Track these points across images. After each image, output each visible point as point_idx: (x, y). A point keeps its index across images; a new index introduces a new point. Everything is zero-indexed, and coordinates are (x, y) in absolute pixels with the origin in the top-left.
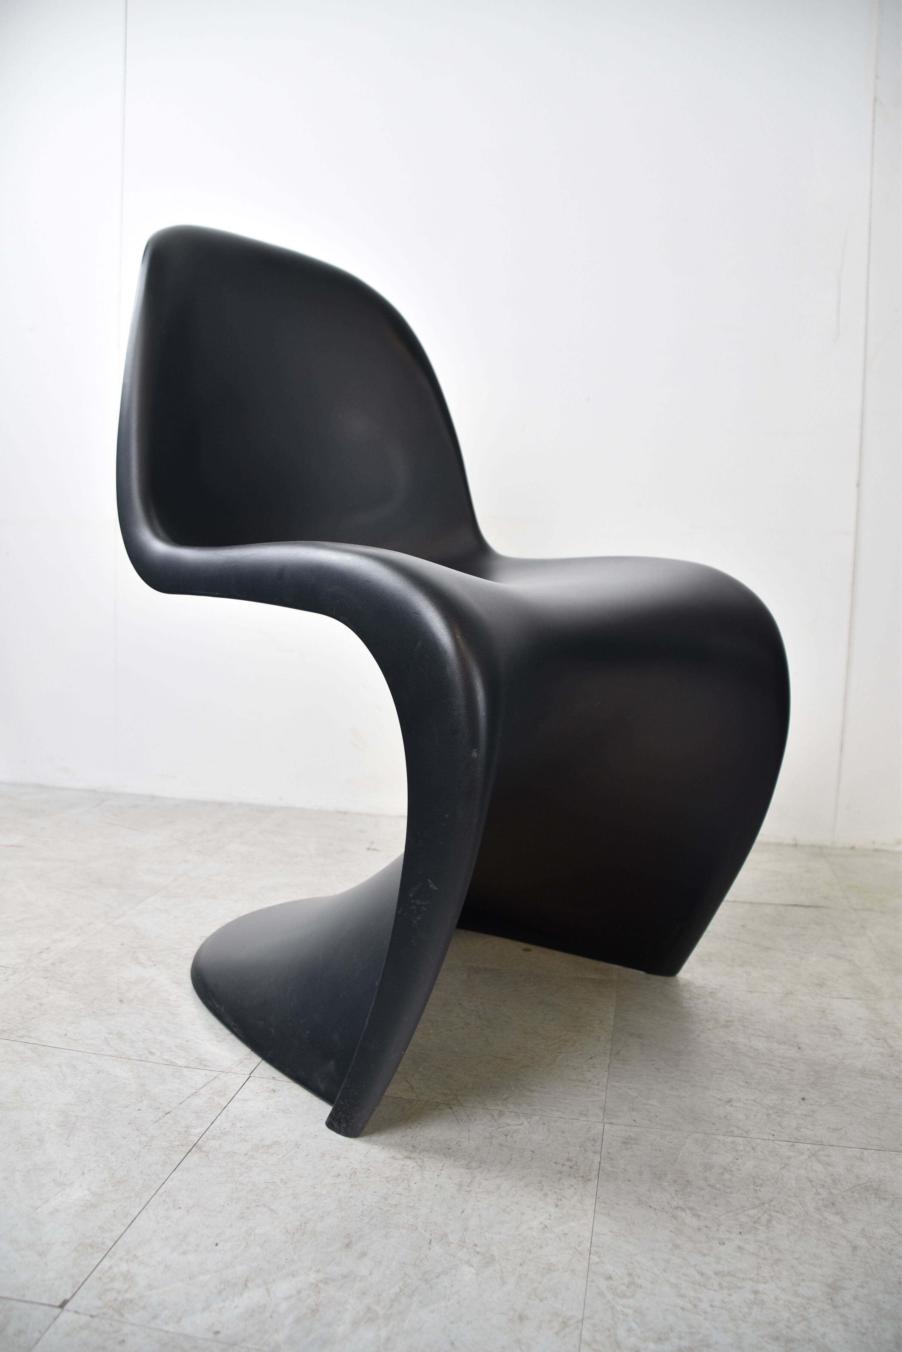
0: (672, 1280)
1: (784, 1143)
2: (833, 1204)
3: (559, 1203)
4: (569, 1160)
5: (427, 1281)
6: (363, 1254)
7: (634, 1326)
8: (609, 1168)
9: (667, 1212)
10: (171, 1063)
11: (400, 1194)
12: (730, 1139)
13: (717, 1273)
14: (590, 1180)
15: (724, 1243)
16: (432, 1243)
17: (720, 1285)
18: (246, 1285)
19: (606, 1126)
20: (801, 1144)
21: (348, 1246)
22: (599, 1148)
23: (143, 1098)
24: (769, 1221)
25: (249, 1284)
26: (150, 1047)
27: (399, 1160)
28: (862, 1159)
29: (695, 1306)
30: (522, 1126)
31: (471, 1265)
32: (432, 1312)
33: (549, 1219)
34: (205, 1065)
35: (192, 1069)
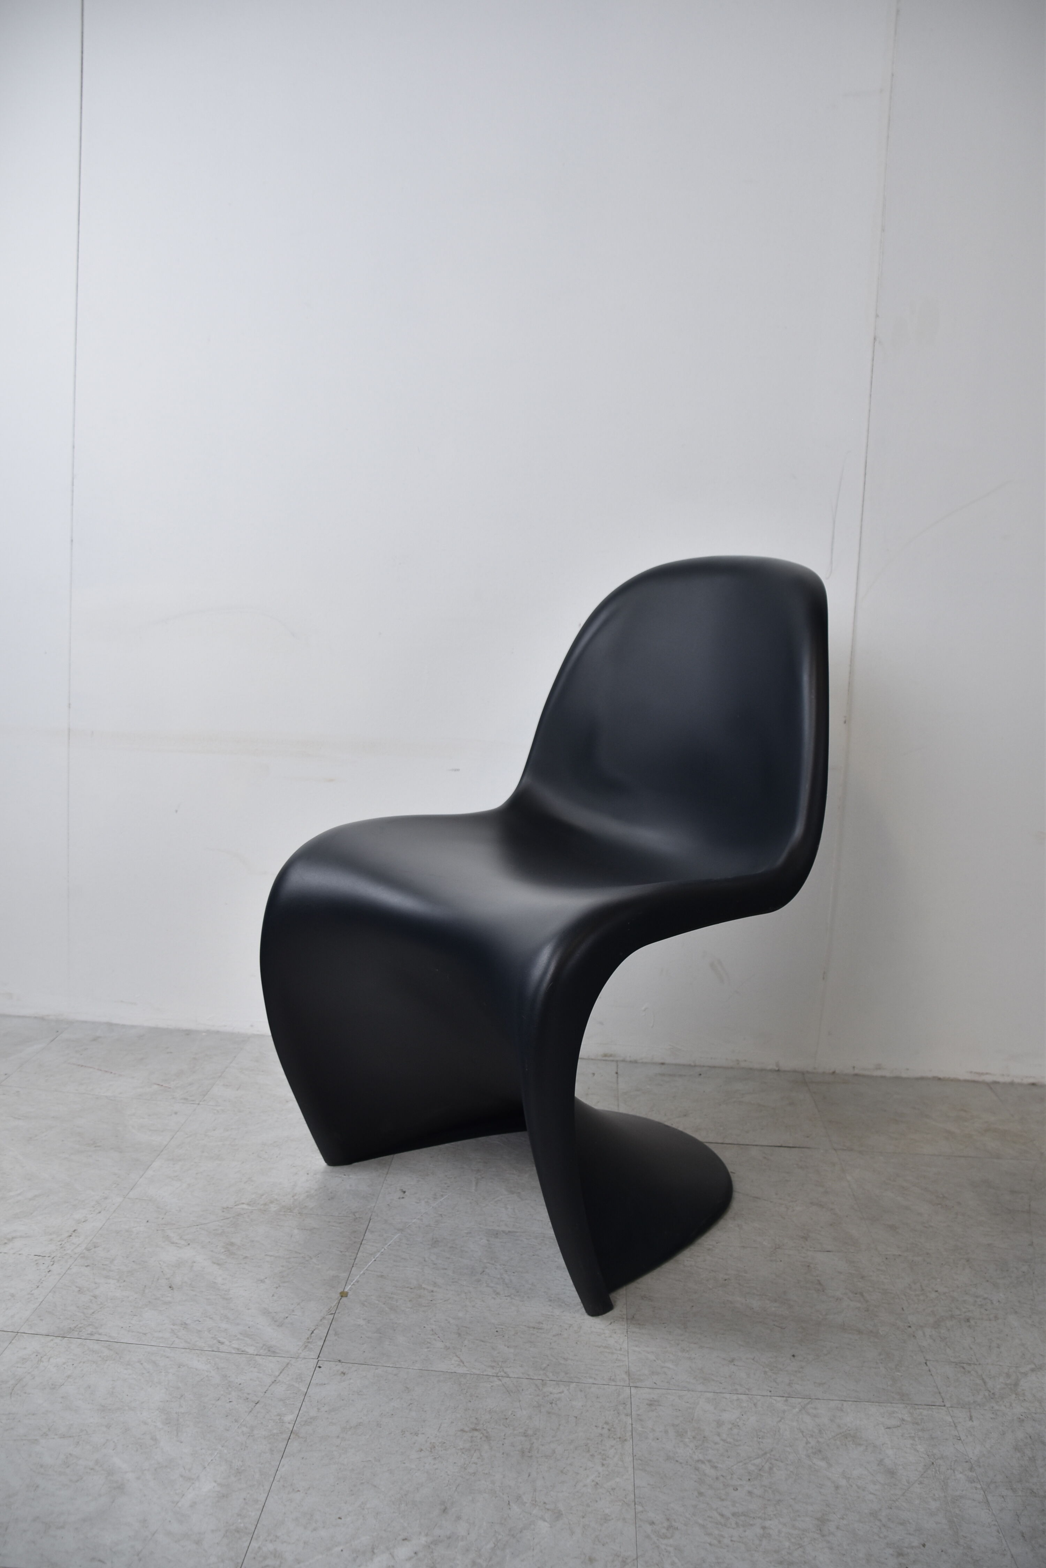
0: (701, 1522)
1: (779, 1399)
2: (820, 1451)
3: (604, 1462)
4: (607, 1423)
5: (513, 1536)
6: (459, 1518)
7: (676, 1560)
8: (640, 1429)
9: (691, 1466)
10: (243, 1351)
12: (735, 1397)
13: (734, 1514)
14: (626, 1440)
15: (737, 1489)
16: (511, 1504)
17: (737, 1523)
18: (373, 1552)
19: (632, 1389)
20: (793, 1399)
21: (445, 1510)
22: (629, 1411)
23: (230, 1389)
24: (771, 1469)
25: (376, 1551)
26: (217, 1336)
28: (842, 1410)
29: (719, 1542)
30: (563, 1394)
31: (545, 1521)
32: (523, 1561)
33: (599, 1477)
34: (274, 1352)
35: (264, 1357)
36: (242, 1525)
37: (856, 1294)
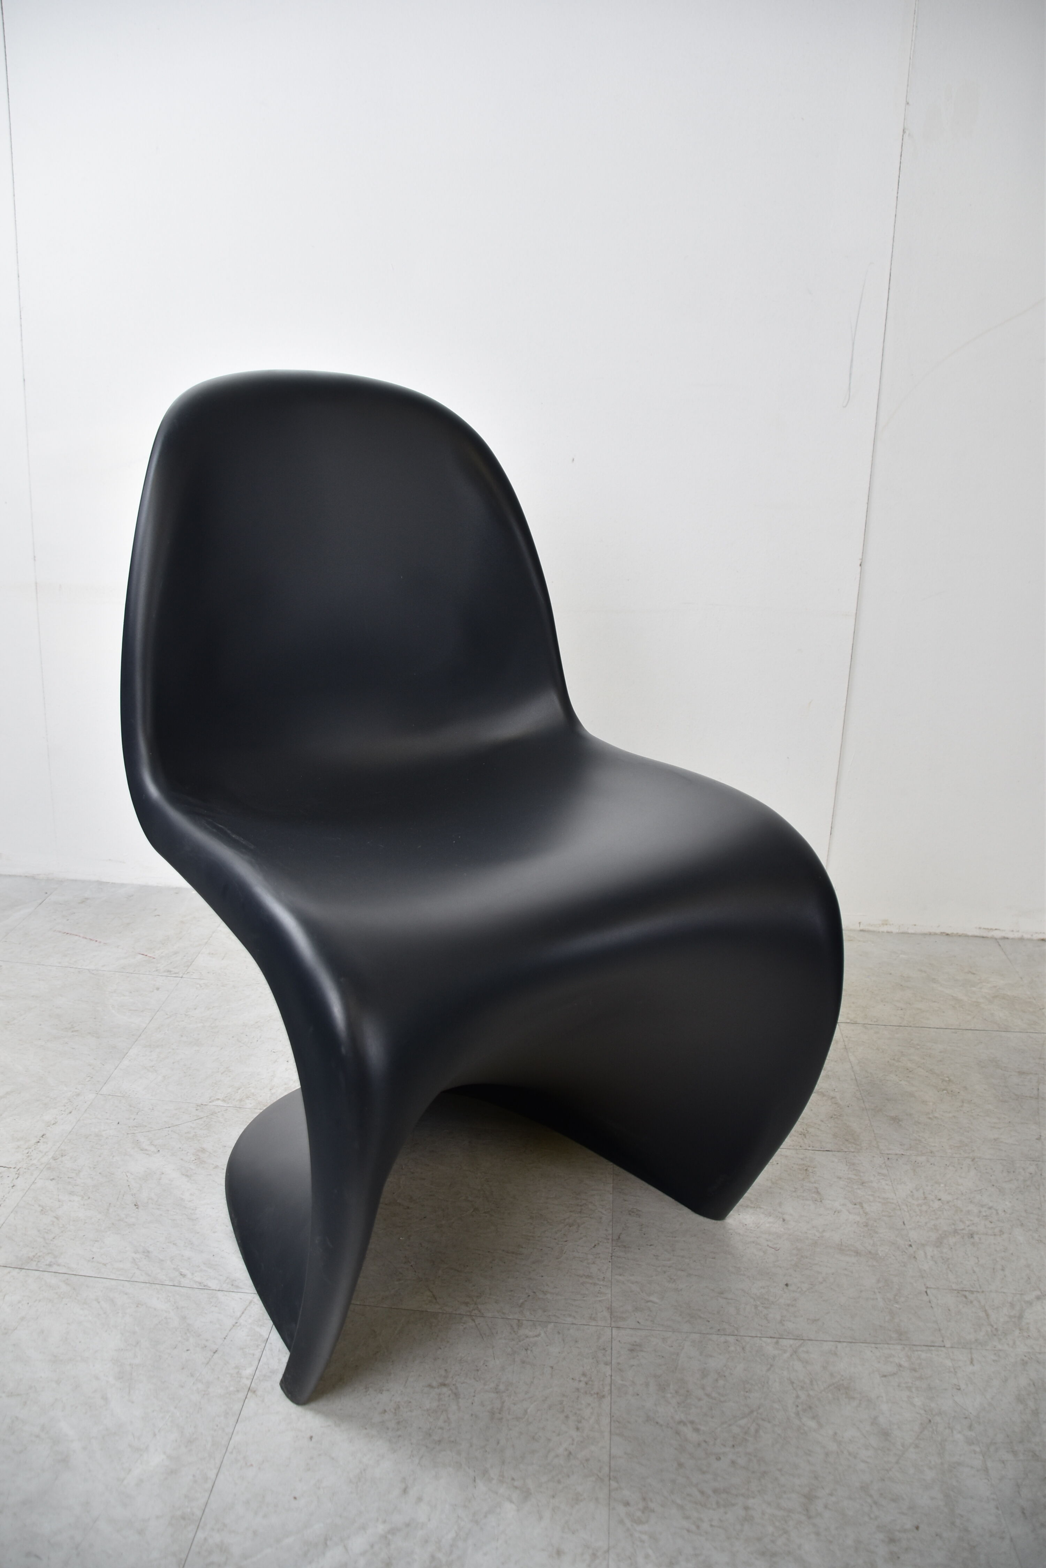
0: (679, 1501)
1: (769, 1340)
2: (810, 1408)
3: (580, 1425)
4: (584, 1375)
5: (477, 1522)
6: (420, 1499)
7: (650, 1552)
8: (620, 1382)
9: (671, 1428)
10: (204, 1286)
11: (441, 1428)
12: (723, 1339)
13: (715, 1491)
14: (603, 1396)
15: (720, 1458)
16: (477, 1481)
17: (718, 1503)
18: (326, 1544)
19: (615, 1331)
20: (784, 1340)
22: (609, 1359)
23: (188, 1334)
24: (757, 1431)
25: (328, 1543)
26: (179, 1267)
27: (435, 1388)
28: (836, 1354)
29: (698, 1527)
30: (540, 1338)
31: (511, 1502)
32: (485, 1554)
33: (573, 1444)
34: (237, 1287)
35: (225, 1293)
36: (189, 1510)
37: (855, 1204)
